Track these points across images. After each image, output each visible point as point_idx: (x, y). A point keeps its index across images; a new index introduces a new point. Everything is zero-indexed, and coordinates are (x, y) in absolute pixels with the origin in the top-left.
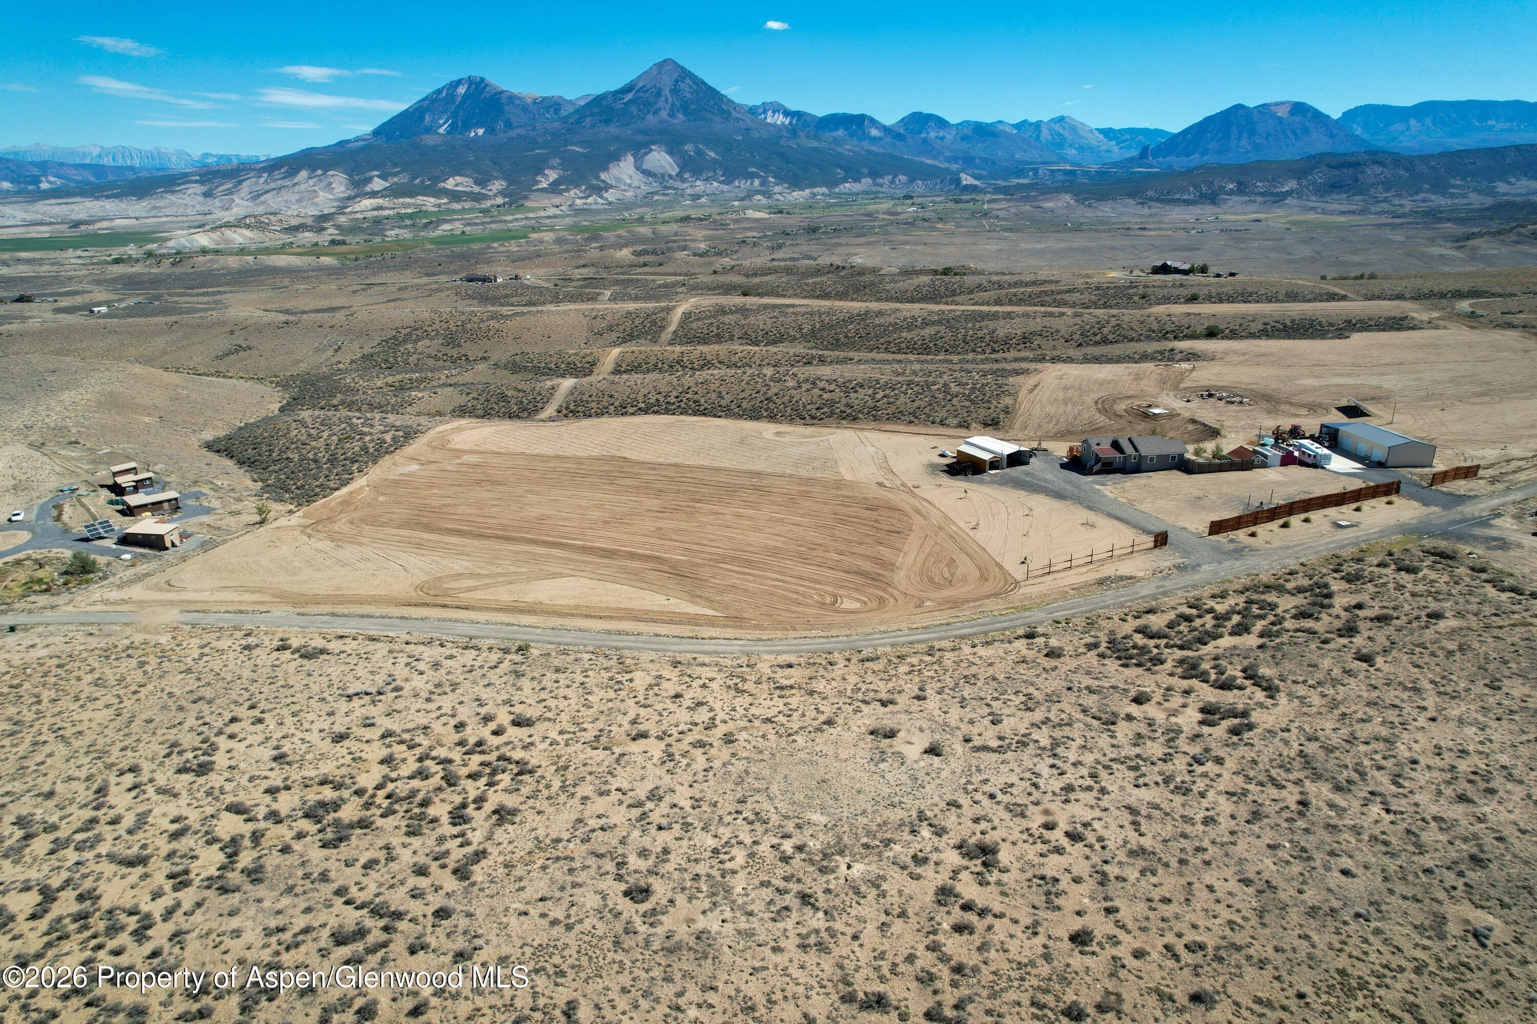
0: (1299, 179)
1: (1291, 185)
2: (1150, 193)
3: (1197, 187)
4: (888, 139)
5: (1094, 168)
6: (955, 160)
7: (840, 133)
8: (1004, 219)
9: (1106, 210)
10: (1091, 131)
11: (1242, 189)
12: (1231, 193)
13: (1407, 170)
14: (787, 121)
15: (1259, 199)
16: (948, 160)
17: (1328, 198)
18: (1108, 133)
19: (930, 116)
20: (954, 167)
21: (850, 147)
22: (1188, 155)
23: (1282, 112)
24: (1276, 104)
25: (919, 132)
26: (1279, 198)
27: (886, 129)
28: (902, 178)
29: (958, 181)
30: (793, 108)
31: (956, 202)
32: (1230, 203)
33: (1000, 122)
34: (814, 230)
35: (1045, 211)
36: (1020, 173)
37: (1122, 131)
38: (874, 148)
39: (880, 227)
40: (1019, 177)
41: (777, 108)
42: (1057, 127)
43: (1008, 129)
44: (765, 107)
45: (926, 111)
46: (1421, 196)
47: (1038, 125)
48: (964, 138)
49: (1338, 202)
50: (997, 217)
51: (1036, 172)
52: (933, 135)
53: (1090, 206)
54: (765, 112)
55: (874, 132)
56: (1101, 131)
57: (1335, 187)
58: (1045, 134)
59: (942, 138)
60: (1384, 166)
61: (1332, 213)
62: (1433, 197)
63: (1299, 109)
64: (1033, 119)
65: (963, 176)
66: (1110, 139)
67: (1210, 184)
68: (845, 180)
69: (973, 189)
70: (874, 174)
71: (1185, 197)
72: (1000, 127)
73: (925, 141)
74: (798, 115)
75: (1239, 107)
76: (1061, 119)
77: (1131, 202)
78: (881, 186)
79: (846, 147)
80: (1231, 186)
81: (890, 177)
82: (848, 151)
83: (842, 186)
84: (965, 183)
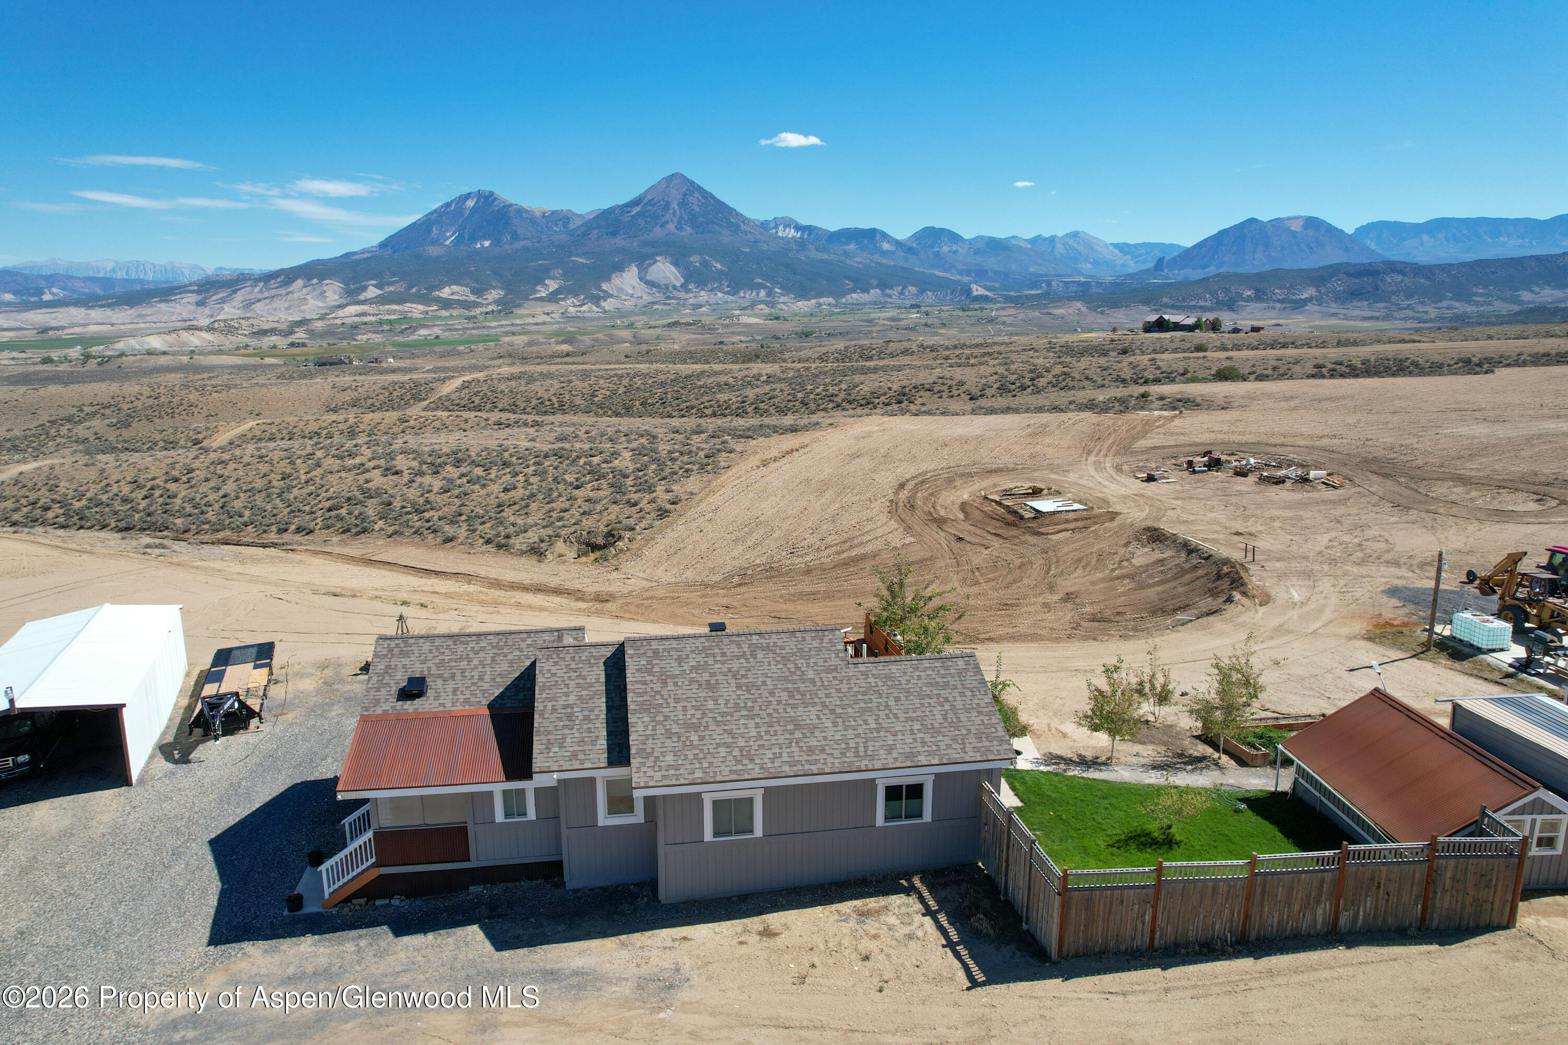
0: (1318, 287)
1: (1310, 292)
2: (1165, 300)
3: (1214, 294)
4: (900, 253)
5: (1108, 279)
6: (968, 273)
7: (852, 247)
8: (1011, 325)
9: (1120, 316)
10: (1106, 245)
11: (1260, 296)
12: (1249, 299)
13: (1428, 278)
14: (799, 235)
15: (1278, 305)
16: (961, 273)
17: (1350, 306)
18: (1122, 248)
19: (943, 230)
20: (966, 279)
21: (859, 259)
22: (1206, 266)
23: (1296, 226)
25: (932, 246)
26: (1298, 305)
27: (897, 243)
28: (913, 289)
29: (969, 291)
30: (804, 222)
31: (964, 310)
32: (1249, 310)
33: (1014, 237)
35: (1056, 317)
36: (1033, 285)
37: (1135, 246)
38: (884, 261)
39: (878, 332)
40: (1032, 289)
41: (788, 223)
42: (1071, 242)
43: (1022, 244)
44: (777, 222)
45: (938, 225)
46: (1445, 304)
47: (1052, 240)
48: (978, 252)
49: (1359, 309)
50: (1003, 323)
51: (1049, 284)
52: (945, 249)
53: (1102, 313)
54: (776, 227)
55: (886, 246)
56: (1116, 246)
57: (1355, 295)
58: (1059, 248)
59: (955, 252)
60: (1404, 274)
61: (1355, 318)
62: (1457, 304)
63: (1312, 223)
64: (1047, 235)
65: (974, 287)
66: (1125, 254)
67: (1227, 291)
68: (853, 291)
69: (985, 299)
70: (883, 286)
71: (1202, 303)
72: (1014, 242)
73: (937, 255)
74: (809, 229)
75: (1252, 221)
76: (1075, 235)
77: (1146, 308)
78: (890, 297)
79: (857, 259)
80: (1249, 293)
81: (900, 288)
82: (858, 263)
83: (849, 297)
84: (975, 293)
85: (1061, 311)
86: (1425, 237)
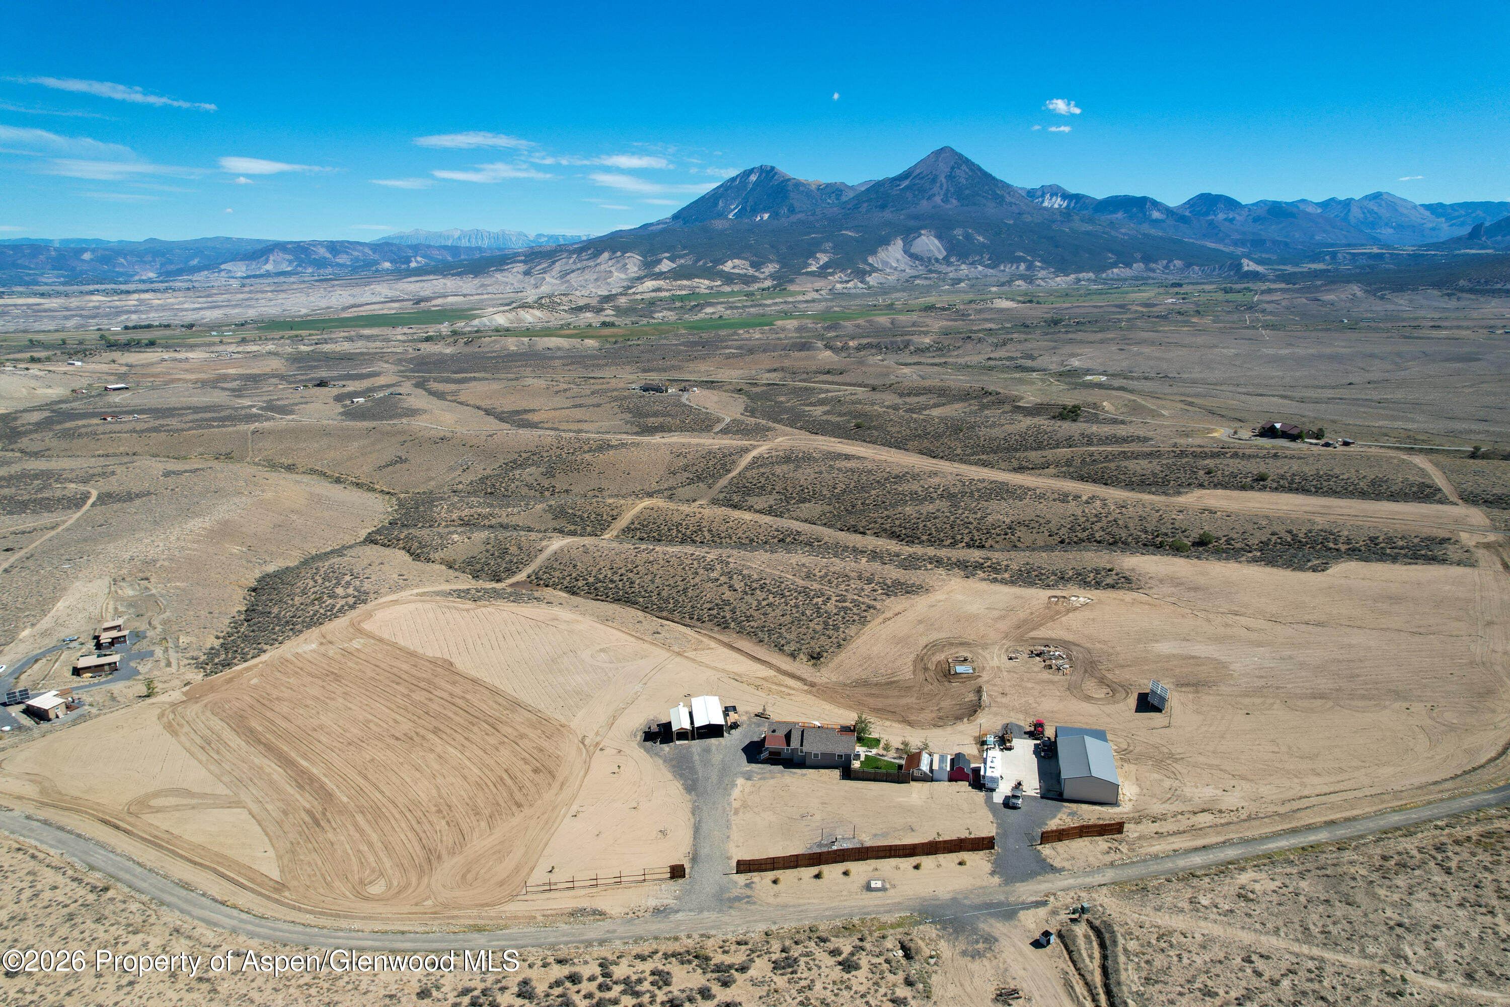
4: (1170, 222)
5: (1409, 250)
6: (1242, 243)
7: (1120, 215)
8: (1271, 313)
9: (1401, 303)
10: (1415, 207)
14: (1065, 204)
16: (1235, 244)
18: (1435, 209)
19: (1219, 198)
20: (1239, 250)
21: (1126, 230)
25: (1207, 214)
27: (1169, 211)
28: (1178, 263)
29: (1240, 266)
30: (1073, 190)
31: (1229, 291)
33: (1303, 201)
35: (1324, 304)
36: (1315, 258)
37: (1453, 206)
38: (1153, 232)
40: (1313, 262)
41: (1055, 191)
42: (1371, 205)
43: (1310, 209)
44: (1044, 191)
45: (1215, 191)
47: (1348, 203)
48: (1256, 220)
50: (1263, 311)
51: (1334, 255)
52: (1221, 216)
53: (1382, 298)
54: (1043, 196)
55: (1156, 215)
56: (1428, 207)
58: (1355, 212)
59: (1231, 221)
64: (1342, 197)
65: (1245, 261)
66: (1438, 215)
68: (1115, 265)
69: (1255, 276)
70: (1147, 259)
72: (1302, 207)
73: (1211, 223)
74: (1077, 198)
76: (1377, 196)
77: (1436, 292)
78: (1154, 272)
79: (1123, 231)
81: (1165, 262)
82: (1124, 234)
83: (1109, 272)
84: (1246, 268)
85: (1331, 297)
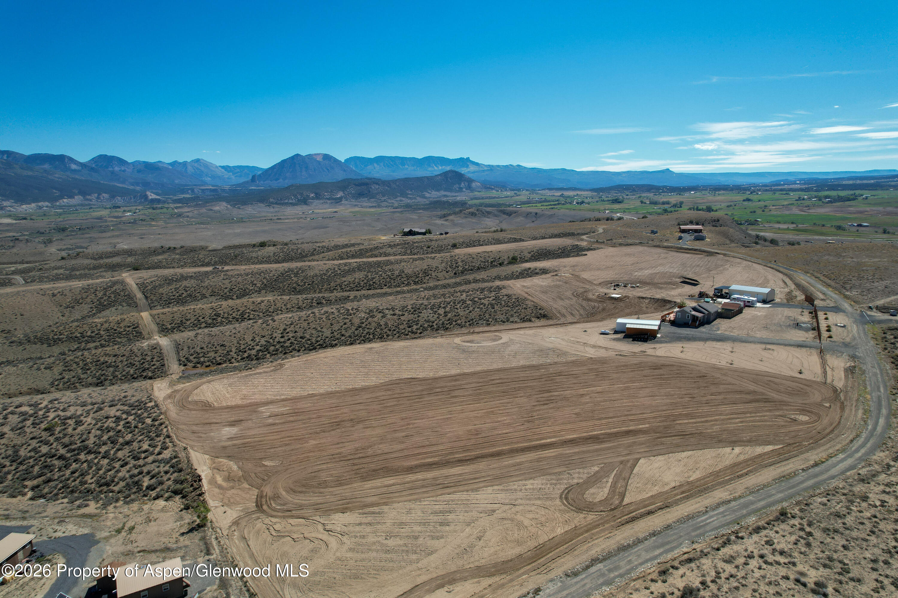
0: (343, 191)
1: (340, 194)
2: (271, 200)
3: (295, 196)
4: (85, 171)
5: (227, 187)
7: (47, 166)
8: (192, 217)
9: (249, 210)
10: (217, 167)
11: (318, 197)
12: (313, 198)
13: (388, 187)
15: (329, 201)
17: (360, 200)
18: (226, 168)
19: (113, 158)
20: (139, 188)
21: (58, 175)
22: (277, 180)
23: (319, 159)
24: (315, 154)
25: (107, 167)
26: (338, 201)
27: (83, 165)
28: (105, 195)
29: (146, 196)
31: (154, 209)
32: (315, 204)
33: (159, 162)
34: (64, 230)
35: (216, 212)
36: (183, 192)
37: (234, 167)
38: (76, 177)
39: (113, 226)
40: (183, 193)
42: (196, 165)
43: (166, 166)
45: (108, 154)
46: (399, 199)
47: (185, 164)
48: (139, 171)
49: (365, 202)
50: (188, 217)
51: (193, 191)
52: (117, 168)
53: (239, 208)
55: (74, 167)
56: (223, 167)
57: (360, 195)
58: (190, 169)
59: (124, 171)
60: (379, 185)
61: (366, 207)
62: (403, 199)
63: (327, 157)
64: (181, 160)
65: (148, 193)
66: (229, 172)
67: (302, 194)
68: (62, 197)
69: (158, 201)
70: (83, 193)
71: (291, 201)
72: (160, 165)
73: (113, 173)
75: (298, 155)
76: (198, 161)
77: (262, 205)
78: (91, 200)
79: (55, 176)
80: (312, 195)
81: (96, 195)
82: (58, 178)
83: (60, 201)
84: (150, 197)
85: (217, 208)
86: (375, 165)
